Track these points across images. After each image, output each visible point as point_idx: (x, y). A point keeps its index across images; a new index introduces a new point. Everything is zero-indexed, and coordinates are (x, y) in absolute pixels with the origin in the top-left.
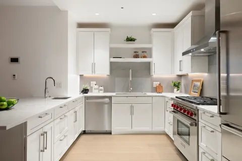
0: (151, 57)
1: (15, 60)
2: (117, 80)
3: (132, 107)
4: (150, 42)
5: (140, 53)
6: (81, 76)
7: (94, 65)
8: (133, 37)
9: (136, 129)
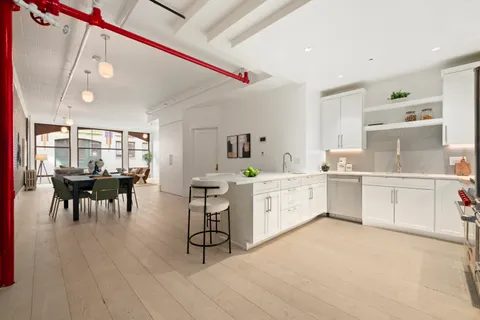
0: (441, 116)
1: (263, 139)
2: (377, 155)
3: (394, 193)
4: (441, 93)
5: (418, 113)
6: (328, 152)
7: (340, 137)
8: (402, 92)
9: (401, 224)
